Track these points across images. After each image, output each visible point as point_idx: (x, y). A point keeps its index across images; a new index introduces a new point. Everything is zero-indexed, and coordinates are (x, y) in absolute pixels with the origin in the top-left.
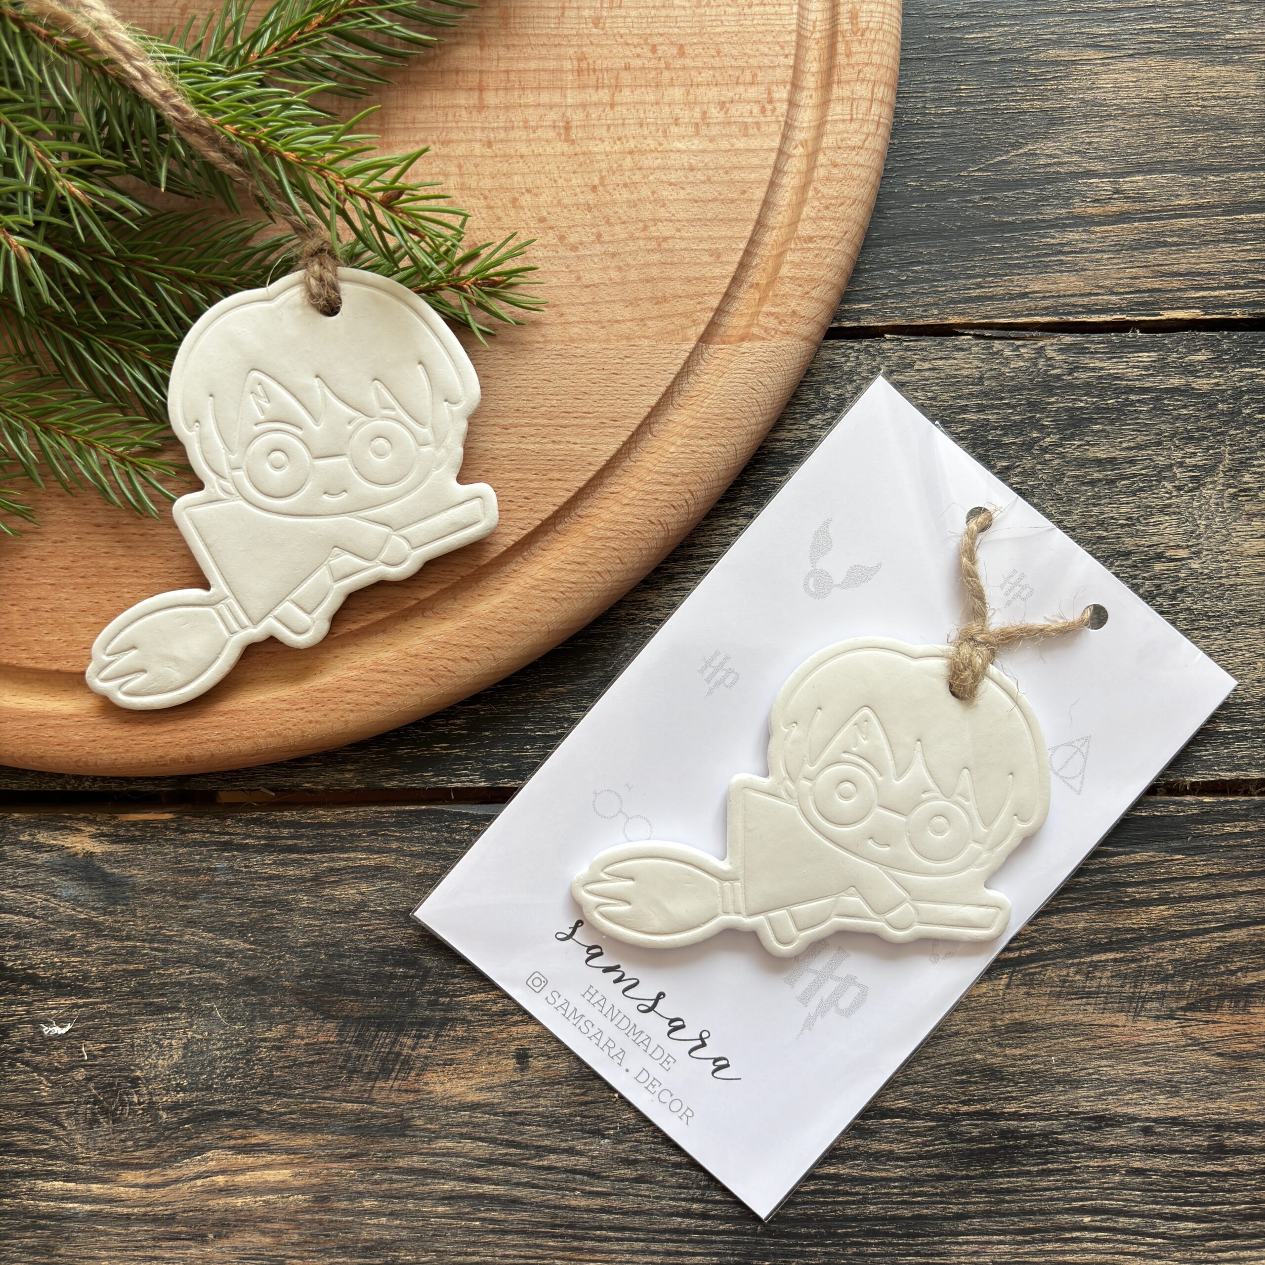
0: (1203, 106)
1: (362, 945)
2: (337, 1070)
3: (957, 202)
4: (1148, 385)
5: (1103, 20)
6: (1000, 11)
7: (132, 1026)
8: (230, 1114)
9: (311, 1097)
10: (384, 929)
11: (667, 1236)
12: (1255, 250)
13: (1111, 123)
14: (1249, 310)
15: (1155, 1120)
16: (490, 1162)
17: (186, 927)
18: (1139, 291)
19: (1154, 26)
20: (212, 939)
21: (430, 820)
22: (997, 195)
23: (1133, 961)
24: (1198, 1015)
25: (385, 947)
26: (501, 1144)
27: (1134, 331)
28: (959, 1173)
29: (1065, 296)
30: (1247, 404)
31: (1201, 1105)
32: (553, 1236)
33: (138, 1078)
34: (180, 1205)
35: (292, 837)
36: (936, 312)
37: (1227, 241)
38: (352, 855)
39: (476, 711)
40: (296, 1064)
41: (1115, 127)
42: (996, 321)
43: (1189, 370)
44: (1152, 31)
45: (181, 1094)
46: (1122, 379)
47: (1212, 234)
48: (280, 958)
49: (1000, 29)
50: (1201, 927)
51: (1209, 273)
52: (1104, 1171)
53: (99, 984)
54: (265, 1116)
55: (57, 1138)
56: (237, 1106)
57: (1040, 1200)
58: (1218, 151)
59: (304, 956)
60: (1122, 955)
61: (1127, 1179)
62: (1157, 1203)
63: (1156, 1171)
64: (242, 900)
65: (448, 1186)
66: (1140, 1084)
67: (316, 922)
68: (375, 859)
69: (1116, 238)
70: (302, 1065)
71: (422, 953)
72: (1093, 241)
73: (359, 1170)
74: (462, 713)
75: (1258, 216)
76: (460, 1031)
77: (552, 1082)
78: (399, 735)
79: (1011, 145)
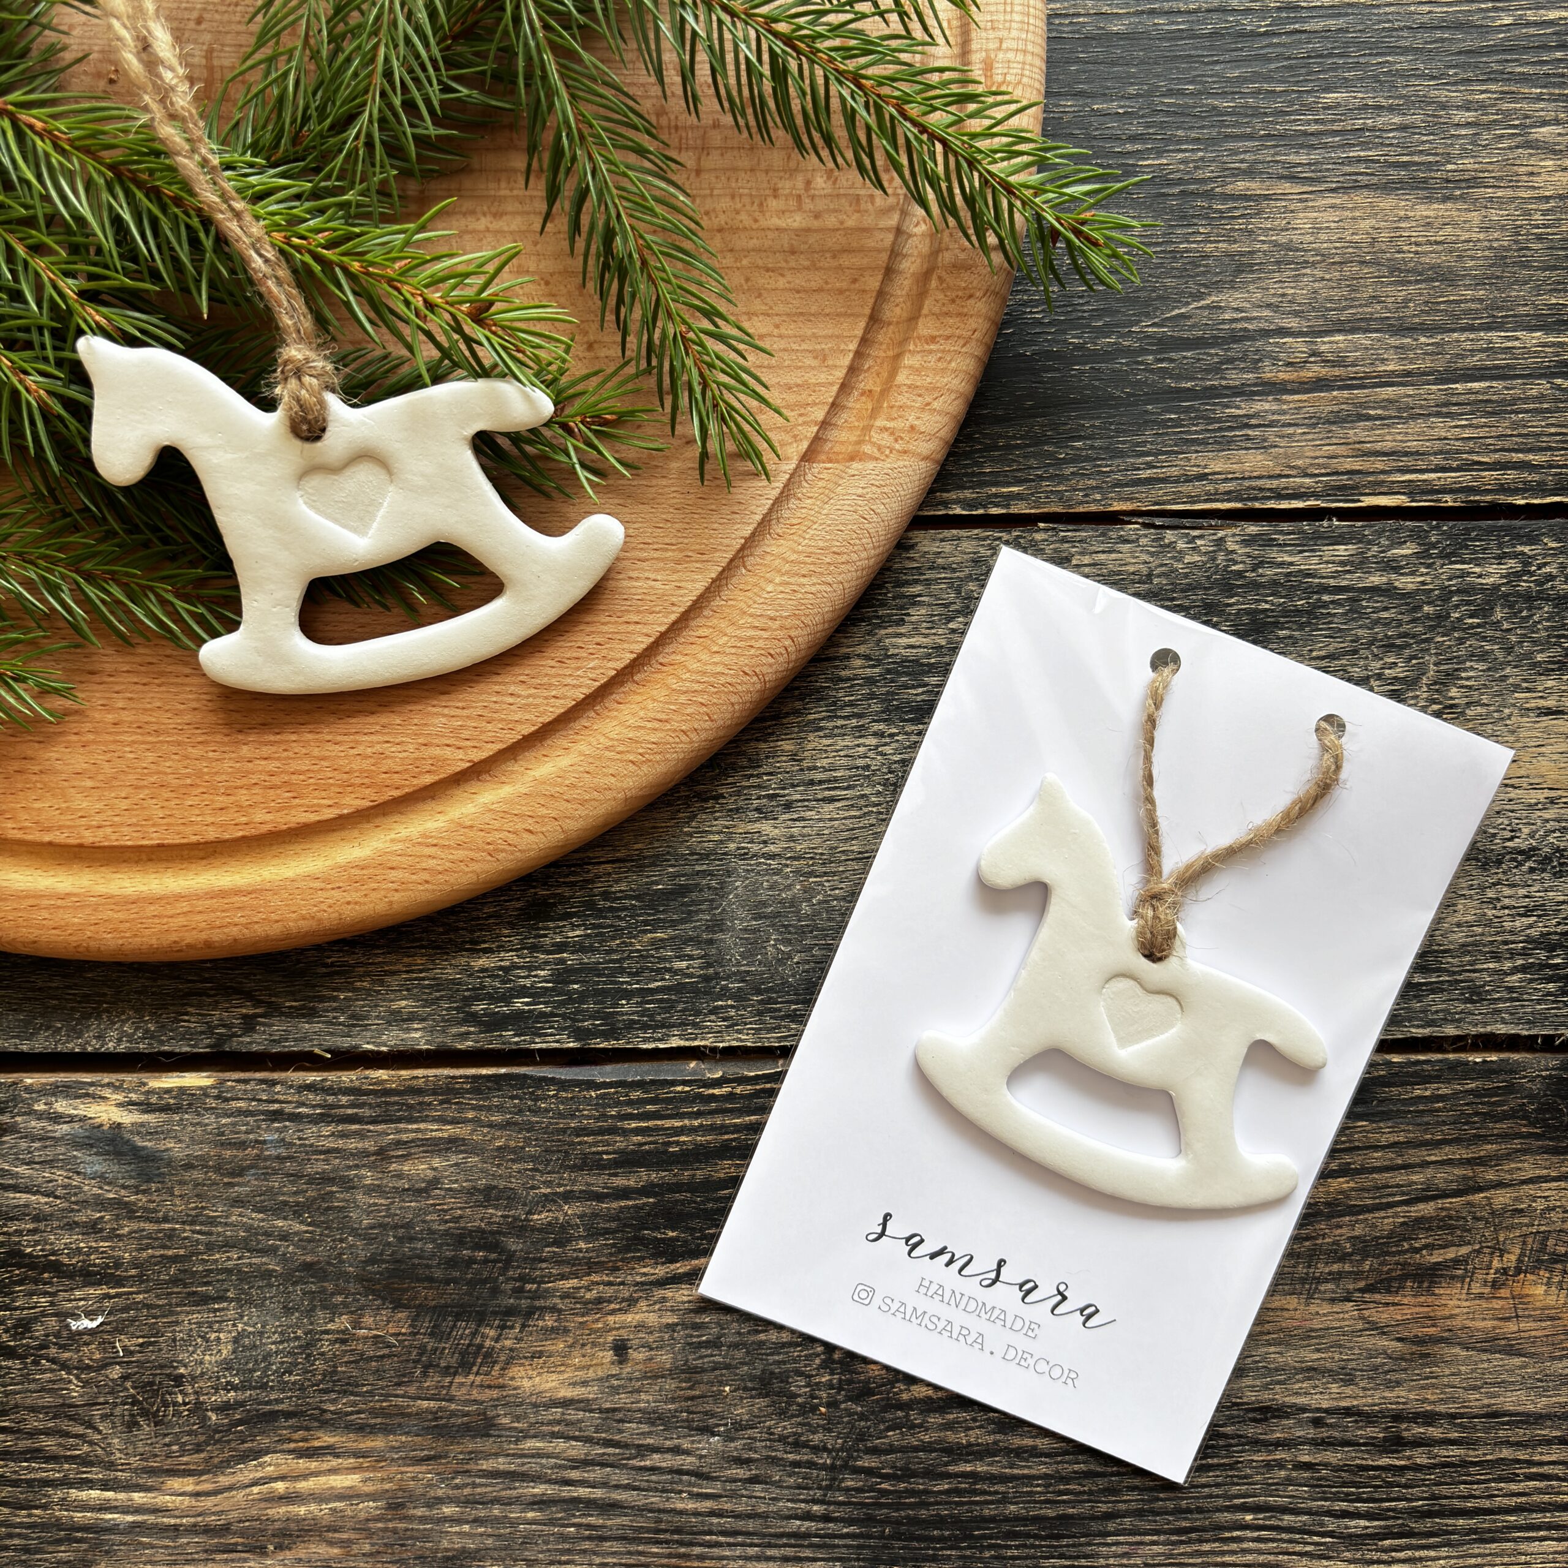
0: (1416, 253)
1: (435, 1227)
2: (411, 1365)
3: (1127, 364)
4: (1344, 583)
5: (1302, 146)
6: (1180, 133)
7: (173, 1319)
8: (288, 1415)
9: (381, 1395)
10: (460, 1208)
11: (785, 1541)
12: (1470, 426)
13: (1308, 271)
14: (1462, 496)
15: (1326, 1411)
16: (585, 1463)
17: (232, 1206)
18: (1337, 473)
19: (1362, 154)
20: (263, 1220)
21: (512, 1086)
22: (1173, 355)
24: (1377, 1297)
25: (463, 1228)
26: (598, 1444)
27: (1330, 519)
28: (1109, 1469)
29: (1250, 478)
30: (1457, 606)
31: (1378, 1394)
32: (658, 1542)
33: (182, 1376)
34: (234, 1515)
35: (353, 1105)
36: (1098, 497)
37: (1438, 414)
38: (422, 1126)
39: (563, 961)
40: (362, 1357)
41: (1313, 276)
42: (1169, 507)
43: (1392, 566)
44: (1359, 160)
45: (232, 1393)
46: (1314, 576)
47: (1421, 407)
48: (341, 1241)
49: (1180, 156)
50: (1384, 1200)
51: (1417, 453)
52: (1268, 1465)
53: (133, 1272)
54: (329, 1416)
55: (91, 1443)
56: (297, 1405)
57: (1199, 1498)
58: (1431, 306)
59: (370, 1239)
61: (1294, 1474)
62: (1326, 1499)
63: (1326, 1465)
64: (296, 1176)
65: (539, 1489)
66: (1311, 1371)
67: (382, 1201)
68: (449, 1130)
69: (1311, 410)
70: (371, 1359)
71: (505, 1234)
72: (1284, 413)
73: (438, 1474)
74: (546, 963)
75: (1476, 385)
76: (549, 1321)
77: (656, 1376)
78: (474, 989)
79: (1191, 295)
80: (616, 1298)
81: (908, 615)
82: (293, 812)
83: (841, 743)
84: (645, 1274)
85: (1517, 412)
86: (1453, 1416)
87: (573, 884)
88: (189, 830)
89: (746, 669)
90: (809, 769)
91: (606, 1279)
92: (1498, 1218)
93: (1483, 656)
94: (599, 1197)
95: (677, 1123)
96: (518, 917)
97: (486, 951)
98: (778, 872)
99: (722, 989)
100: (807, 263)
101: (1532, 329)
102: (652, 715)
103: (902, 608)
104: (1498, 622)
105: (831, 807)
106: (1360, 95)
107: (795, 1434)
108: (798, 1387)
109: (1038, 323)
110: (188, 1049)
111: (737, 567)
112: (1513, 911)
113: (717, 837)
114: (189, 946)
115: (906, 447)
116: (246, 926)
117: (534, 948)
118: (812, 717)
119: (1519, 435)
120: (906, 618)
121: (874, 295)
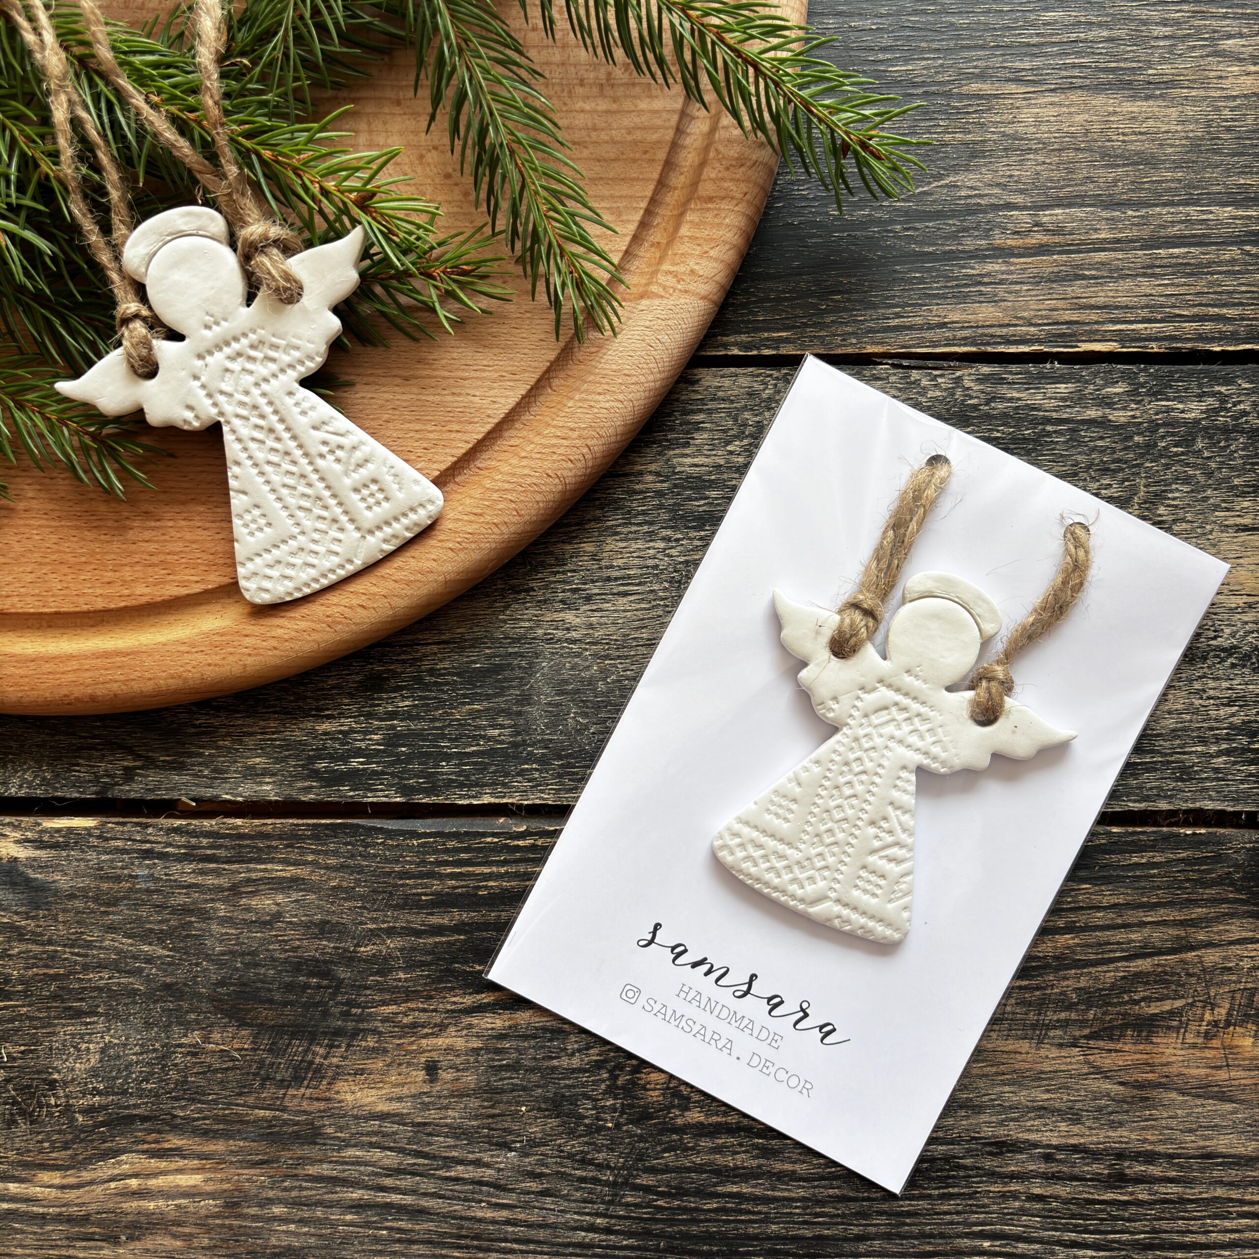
0: (1124, 141)
1: (277, 955)
2: (251, 1077)
3: (878, 232)
4: (1065, 416)
5: (1026, 54)
6: (923, 45)
7: (51, 1030)
8: (144, 1119)
9: (224, 1104)
10: (299, 940)
11: (571, 1250)
12: (1172, 284)
13: (1031, 156)
14: (1166, 344)
15: (1056, 1147)
16: (398, 1172)
17: (107, 932)
18: (1057, 323)
19: (1076, 61)
20: (132, 945)
21: (346, 834)
22: (917, 225)
23: (1038, 988)
24: (1101, 1044)
25: (300, 957)
26: (409, 1154)
27: (1052, 362)
28: (861, 1195)
29: (983, 326)
30: (1163, 437)
31: (1102, 1133)
32: (459, 1247)
33: (56, 1081)
34: (93, 1207)
35: (211, 847)
36: (854, 341)
37: (1144, 275)
38: (269, 866)
39: (393, 727)
40: (210, 1070)
41: (1036, 160)
42: (914, 350)
43: (1106, 402)
44: (1074, 66)
45: (97, 1098)
46: (1039, 410)
47: (1129, 269)
48: (197, 965)
49: (924, 63)
50: (1106, 956)
51: (1127, 307)
52: (1004, 1196)
53: (20, 988)
54: (179, 1121)
56: (152, 1110)
57: (940, 1224)
58: (1137, 186)
59: (221, 964)
60: (1027, 983)
61: (1027, 1205)
62: (1056, 1230)
63: (1056, 1198)
64: (162, 907)
65: (357, 1194)
66: (1042, 1110)
67: (233, 931)
68: (291, 871)
69: (1035, 271)
70: (217, 1071)
71: (335, 964)
72: (1011, 273)
73: (270, 1177)
74: (379, 728)
75: (1176, 251)
76: (371, 1042)
77: (460, 1094)
78: (317, 749)
79: (932, 176)
80: (429, 1023)
81: (693, 438)
82: (167, 587)
83: (634, 546)
84: (455, 1003)
85: (1212, 274)
86: (1171, 1156)
87: (404, 662)
88: (81, 600)
89: (549, 472)
90: (607, 567)
91: (421, 1006)
92: (1208, 975)
93: (1187, 480)
94: (418, 933)
95: (486, 870)
96: (356, 689)
97: (328, 717)
98: (578, 655)
99: (528, 754)
100: (607, 138)
101: (1224, 204)
102: (469, 509)
103: (688, 433)
104: (1200, 451)
105: (625, 600)
106: (1074, 14)
107: (582, 1152)
108: (586, 1108)
109: (805, 198)
110: (77, 795)
111: (544, 387)
112: (1218, 701)
113: (527, 624)
114: (77, 700)
115: (688, 287)
116: (124, 682)
117: (370, 716)
118: (610, 523)
119: (1215, 293)
120: (691, 442)
121: (662, 163)
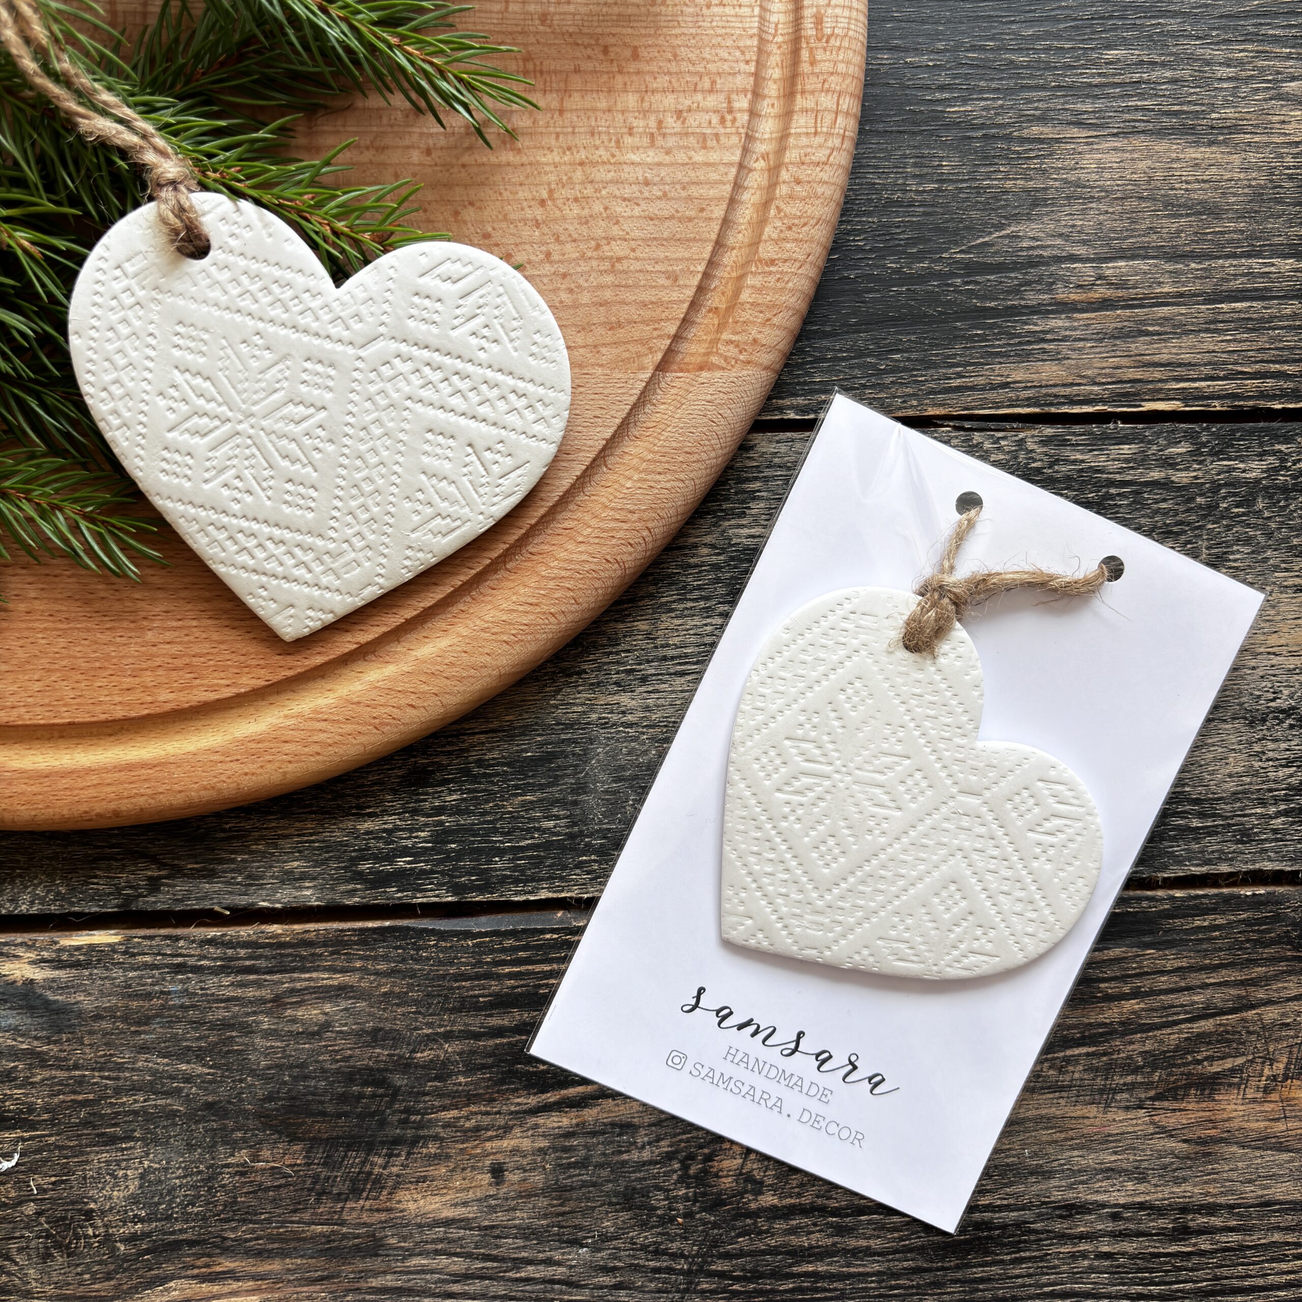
0: (1186, 190)
1: (328, 1066)
2: (306, 1193)
3: (938, 286)
4: (1128, 478)
5: (1088, 96)
6: (982, 83)
7: (83, 1158)
8: (191, 1243)
9: (278, 1222)
10: (350, 1049)
12: (1234, 340)
13: (1094, 205)
14: (1228, 402)
15: (1125, 1206)
16: (466, 1277)
17: (139, 1053)
18: (1121, 382)
19: (1139, 103)
20: (168, 1065)
21: (396, 937)
22: (979, 278)
23: (1105, 1054)
24: (1166, 1104)
25: (353, 1067)
26: (477, 1259)
27: (1115, 422)
28: (935, 1265)
29: (1047, 386)
30: (1225, 498)
31: (1167, 1190)
33: (92, 1210)
35: (250, 958)
36: (915, 403)
37: (1207, 331)
38: (314, 975)
39: (441, 823)
40: (261, 1188)
41: (1099, 209)
42: (976, 412)
43: (1169, 463)
44: (1137, 109)
45: (139, 1225)
46: (1102, 472)
47: (1193, 324)
48: (241, 1081)
49: (983, 103)
50: (1170, 1019)
51: (1190, 364)
52: (1074, 1256)
53: (46, 1116)
54: (230, 1243)
55: (9, 1274)
56: (200, 1234)
57: (1013, 1287)
58: (1200, 237)
59: (267, 1079)
60: (1094, 1049)
61: (1096, 1263)
62: (1123, 1284)
63: (1123, 1254)
64: (199, 1023)
66: (1110, 1172)
67: (279, 1044)
68: (339, 979)
69: (1099, 327)
70: (268, 1189)
71: (391, 1072)
72: (1075, 329)
73: (330, 1293)
74: (426, 825)
75: (1238, 305)
76: (432, 1148)
77: (529, 1195)
78: (360, 850)
79: (993, 226)
80: (493, 1126)
81: (749, 508)
82: (195, 692)
83: (691, 623)
84: (519, 1104)
85: (1274, 329)
86: (1232, 1207)
87: (450, 753)
88: (98, 709)
89: (608, 557)
90: (662, 646)
91: (483, 1109)
92: (1268, 1031)
93: (1248, 541)
94: (477, 1036)
95: (547, 968)
96: (399, 784)
97: (370, 815)
98: (635, 739)
99: (586, 845)
100: (660, 194)
101: (1285, 256)
102: (523, 599)
103: (744, 502)
104: (1260, 511)
105: (683, 680)
106: (1137, 52)
107: (655, 1243)
108: (658, 1200)
109: (860, 249)
110: (97, 909)
111: (599, 466)
112: (1277, 763)
113: (580, 709)
114: (99, 815)
115: (749, 358)
116: (152, 796)
117: (415, 812)
118: (664, 600)
119: (1276, 349)
120: (747, 511)
121: (720, 222)
